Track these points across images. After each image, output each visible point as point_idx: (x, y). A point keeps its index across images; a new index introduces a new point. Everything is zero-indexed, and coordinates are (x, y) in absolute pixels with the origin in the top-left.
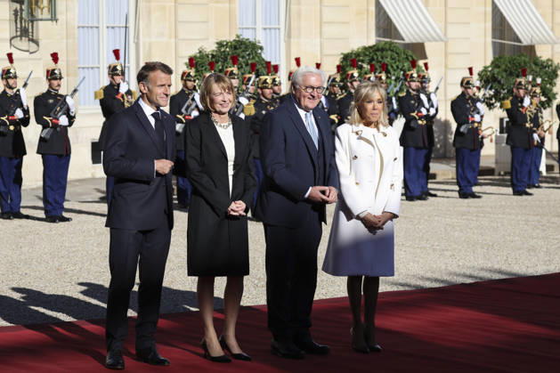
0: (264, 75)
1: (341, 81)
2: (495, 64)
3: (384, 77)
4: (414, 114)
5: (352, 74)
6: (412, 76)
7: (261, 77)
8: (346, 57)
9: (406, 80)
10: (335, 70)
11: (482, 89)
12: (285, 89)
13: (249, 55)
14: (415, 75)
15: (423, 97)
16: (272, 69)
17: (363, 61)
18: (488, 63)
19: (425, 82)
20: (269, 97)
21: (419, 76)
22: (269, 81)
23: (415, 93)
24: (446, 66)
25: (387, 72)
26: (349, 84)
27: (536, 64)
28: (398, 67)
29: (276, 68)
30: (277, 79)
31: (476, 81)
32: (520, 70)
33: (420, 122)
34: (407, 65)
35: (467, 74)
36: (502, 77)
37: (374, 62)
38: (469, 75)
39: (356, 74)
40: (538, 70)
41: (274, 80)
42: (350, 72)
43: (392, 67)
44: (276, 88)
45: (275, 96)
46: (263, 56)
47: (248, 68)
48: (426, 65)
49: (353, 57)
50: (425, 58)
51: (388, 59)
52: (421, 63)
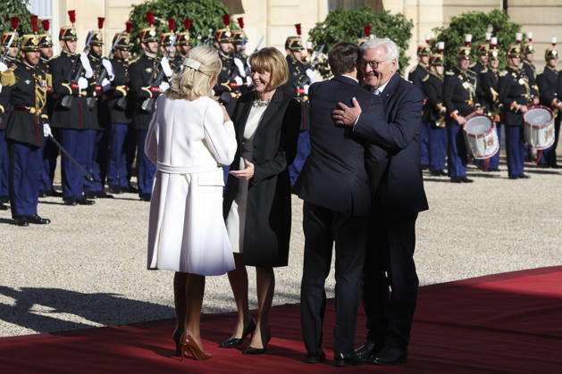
0: (29, 33)
1: (131, 42)
2: (331, 20)
3: (187, 37)
4: (225, 85)
5: (148, 32)
6: (224, 35)
7: (25, 36)
8: (137, 10)
9: (215, 40)
10: (124, 28)
11: (314, 52)
12: (56, 51)
13: (10, 6)
14: (228, 34)
15: (238, 62)
16: (41, 25)
17: (160, 16)
18: (323, 19)
19: (239, 43)
20: (36, 62)
21: (232, 35)
22: (35, 41)
23: (227, 57)
24: (268, 23)
25: (192, 29)
26: (143, 46)
27: (383, 20)
28: (205, 23)
29: (46, 24)
30: (47, 39)
31: (305, 42)
32: (362, 28)
33: (233, 95)
34: (217, 20)
35: (294, 33)
36: (340, 37)
37: (174, 17)
38: (296, 35)
39: (153, 33)
40: (386, 27)
41: (43, 40)
42: (145, 30)
43: (198, 23)
44: (46, 50)
45: (44, 60)
46: (28, 7)
47: (8, 24)
48: (240, 20)
49: (148, 9)
50: (242, 11)
51: (193, 14)
52: (235, 18)
